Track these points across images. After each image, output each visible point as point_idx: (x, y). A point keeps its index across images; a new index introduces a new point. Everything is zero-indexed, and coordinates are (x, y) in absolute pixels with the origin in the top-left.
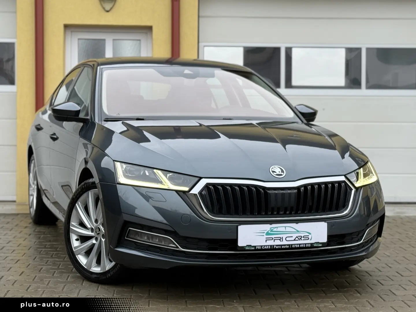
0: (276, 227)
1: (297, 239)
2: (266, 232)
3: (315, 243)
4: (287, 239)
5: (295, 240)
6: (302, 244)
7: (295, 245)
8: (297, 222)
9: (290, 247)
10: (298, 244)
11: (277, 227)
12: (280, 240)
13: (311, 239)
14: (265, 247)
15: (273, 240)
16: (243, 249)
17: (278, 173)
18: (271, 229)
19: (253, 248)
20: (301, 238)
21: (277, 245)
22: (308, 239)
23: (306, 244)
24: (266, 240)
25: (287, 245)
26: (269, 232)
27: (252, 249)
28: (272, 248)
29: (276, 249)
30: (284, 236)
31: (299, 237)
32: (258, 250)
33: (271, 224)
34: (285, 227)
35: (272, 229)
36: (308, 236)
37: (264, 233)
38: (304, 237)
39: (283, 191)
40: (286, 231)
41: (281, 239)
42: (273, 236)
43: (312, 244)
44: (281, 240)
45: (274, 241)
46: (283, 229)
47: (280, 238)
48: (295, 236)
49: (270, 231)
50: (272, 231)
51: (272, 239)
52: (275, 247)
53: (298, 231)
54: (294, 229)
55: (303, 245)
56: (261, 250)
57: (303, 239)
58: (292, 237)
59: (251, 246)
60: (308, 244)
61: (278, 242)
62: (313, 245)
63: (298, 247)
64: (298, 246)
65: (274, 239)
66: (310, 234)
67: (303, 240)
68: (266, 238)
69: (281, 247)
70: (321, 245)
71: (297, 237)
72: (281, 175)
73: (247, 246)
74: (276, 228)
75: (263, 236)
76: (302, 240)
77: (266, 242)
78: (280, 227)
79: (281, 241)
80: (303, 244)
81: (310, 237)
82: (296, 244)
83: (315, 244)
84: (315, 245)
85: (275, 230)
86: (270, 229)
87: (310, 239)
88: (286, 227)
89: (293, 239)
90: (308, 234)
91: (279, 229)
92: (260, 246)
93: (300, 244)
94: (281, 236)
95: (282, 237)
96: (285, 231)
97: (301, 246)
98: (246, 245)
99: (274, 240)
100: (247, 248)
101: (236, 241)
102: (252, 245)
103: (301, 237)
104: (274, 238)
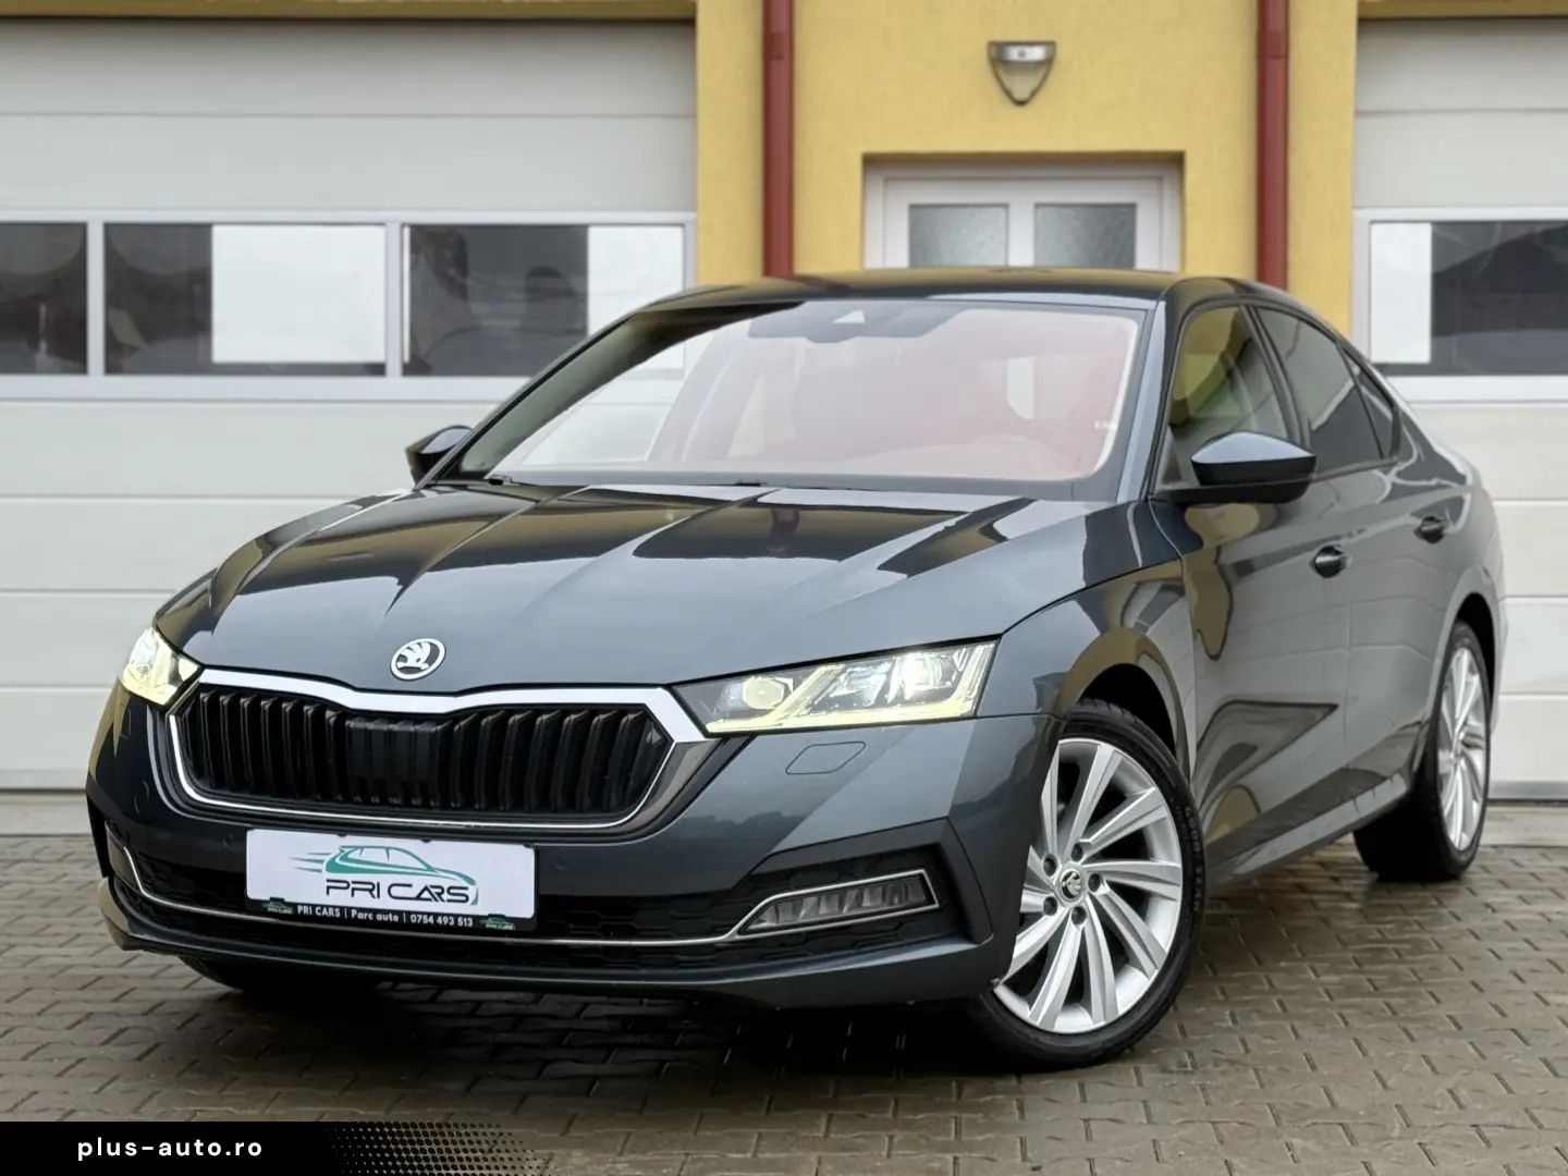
0: (356, 848)
1: (426, 895)
2: (327, 859)
3: (491, 916)
4: (396, 891)
5: (418, 898)
6: (443, 915)
7: (420, 917)
8: (427, 835)
9: (404, 921)
10: (429, 914)
11: (362, 848)
12: (371, 891)
13: (475, 902)
14: (325, 909)
15: (350, 890)
16: (258, 907)
17: (411, 663)
18: (342, 851)
19: (289, 911)
20: (439, 894)
21: (360, 910)
22: (464, 898)
23: (456, 916)
24: (328, 888)
25: (394, 912)
26: (337, 860)
27: (285, 911)
28: (345, 916)
29: (356, 922)
30: (385, 881)
31: (433, 890)
32: (303, 917)
33: (342, 834)
34: (387, 849)
35: (347, 850)
36: (466, 888)
37: (321, 862)
38: (452, 891)
39: (392, 726)
40: (391, 863)
41: (373, 889)
42: (350, 877)
43: (476, 918)
44: (375, 892)
45: (353, 895)
46: (380, 856)
47: (370, 887)
48: (419, 883)
49: (341, 859)
50: (345, 858)
51: (345, 885)
52: (354, 913)
53: (430, 868)
54: (419, 859)
55: (446, 920)
56: (313, 918)
57: (446, 896)
58: (410, 886)
59: (282, 901)
60: (464, 916)
61: (363, 900)
62: (483, 921)
63: (429, 924)
64: (431, 920)
65: (352, 886)
66: (472, 882)
67: (449, 901)
68: (328, 881)
69: (373, 919)
70: (510, 927)
71: (426, 888)
72: (418, 670)
73: (272, 899)
74: (359, 851)
75: (320, 871)
76: (443, 900)
77: (328, 893)
78: (372, 849)
79: (373, 896)
80: (448, 915)
81: (471, 893)
82: (422, 913)
83: (490, 920)
84: (490, 924)
85: (354, 855)
86: (338, 852)
87: (471, 899)
88: (391, 851)
89: (413, 892)
90: (464, 883)
91: (368, 855)
92: (308, 905)
93: (436, 915)
94: (374, 878)
95: (378, 885)
96: (386, 862)
97: (439, 920)
98: (267, 898)
99: (353, 890)
100: (272, 908)
101: (240, 879)
102: (287, 900)
103: (439, 890)
104: (354, 882)
